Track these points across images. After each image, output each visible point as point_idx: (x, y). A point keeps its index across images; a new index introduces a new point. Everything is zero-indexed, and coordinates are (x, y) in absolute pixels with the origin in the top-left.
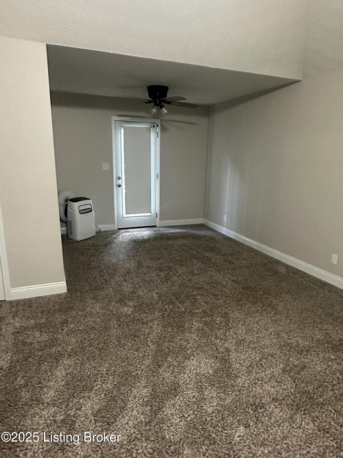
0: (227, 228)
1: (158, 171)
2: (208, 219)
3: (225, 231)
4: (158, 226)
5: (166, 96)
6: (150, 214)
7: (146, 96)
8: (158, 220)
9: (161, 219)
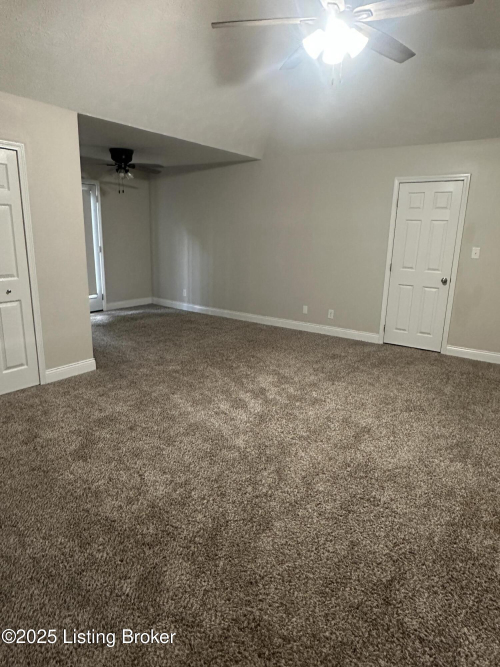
0: (189, 302)
1: (100, 244)
2: (159, 297)
3: (185, 306)
4: (105, 309)
5: (131, 160)
6: (95, 296)
7: (108, 158)
8: (104, 302)
9: (108, 301)
